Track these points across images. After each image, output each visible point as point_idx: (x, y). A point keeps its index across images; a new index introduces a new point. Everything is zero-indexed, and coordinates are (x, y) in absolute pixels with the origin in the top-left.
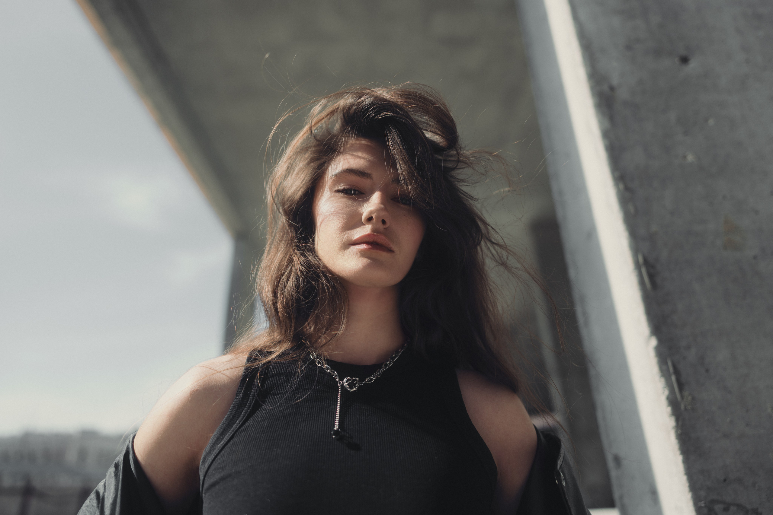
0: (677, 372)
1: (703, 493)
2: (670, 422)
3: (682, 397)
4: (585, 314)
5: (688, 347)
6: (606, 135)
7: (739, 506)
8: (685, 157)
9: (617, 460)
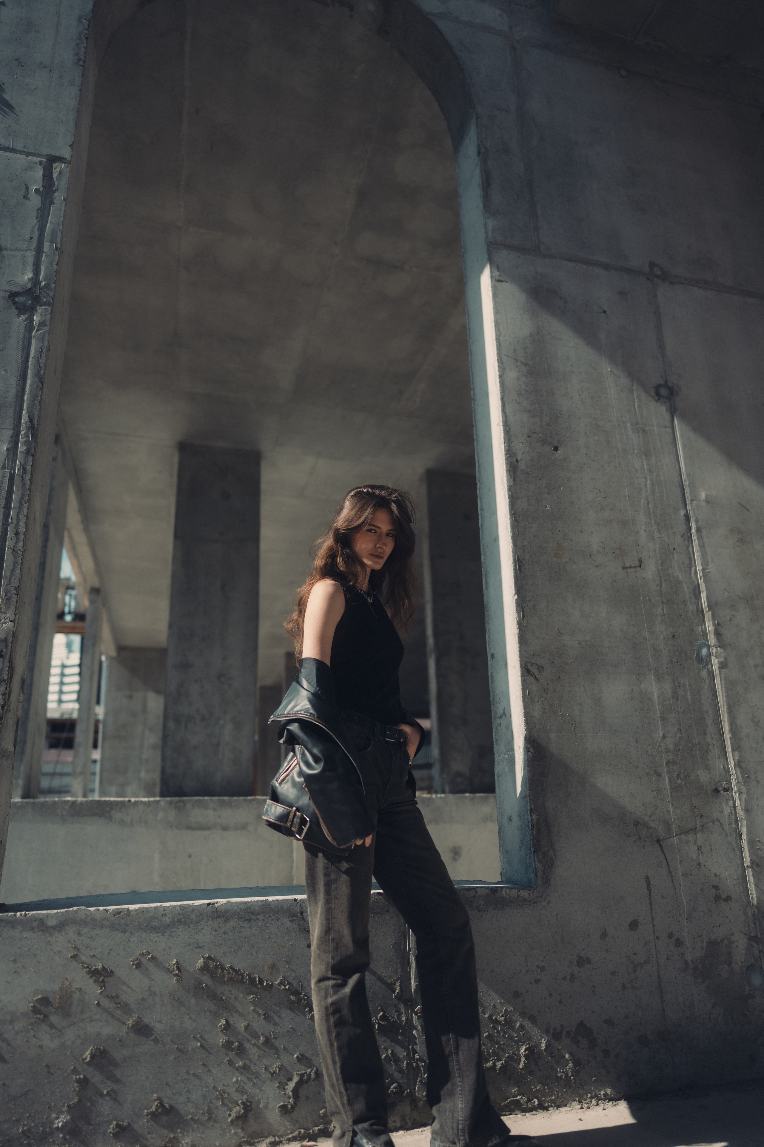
0: (523, 611)
1: (524, 659)
2: (517, 631)
3: (523, 622)
4: (487, 582)
5: (530, 601)
6: (510, 489)
7: (537, 664)
8: (546, 507)
9: (493, 656)
